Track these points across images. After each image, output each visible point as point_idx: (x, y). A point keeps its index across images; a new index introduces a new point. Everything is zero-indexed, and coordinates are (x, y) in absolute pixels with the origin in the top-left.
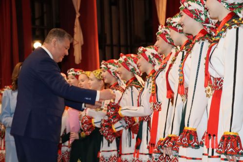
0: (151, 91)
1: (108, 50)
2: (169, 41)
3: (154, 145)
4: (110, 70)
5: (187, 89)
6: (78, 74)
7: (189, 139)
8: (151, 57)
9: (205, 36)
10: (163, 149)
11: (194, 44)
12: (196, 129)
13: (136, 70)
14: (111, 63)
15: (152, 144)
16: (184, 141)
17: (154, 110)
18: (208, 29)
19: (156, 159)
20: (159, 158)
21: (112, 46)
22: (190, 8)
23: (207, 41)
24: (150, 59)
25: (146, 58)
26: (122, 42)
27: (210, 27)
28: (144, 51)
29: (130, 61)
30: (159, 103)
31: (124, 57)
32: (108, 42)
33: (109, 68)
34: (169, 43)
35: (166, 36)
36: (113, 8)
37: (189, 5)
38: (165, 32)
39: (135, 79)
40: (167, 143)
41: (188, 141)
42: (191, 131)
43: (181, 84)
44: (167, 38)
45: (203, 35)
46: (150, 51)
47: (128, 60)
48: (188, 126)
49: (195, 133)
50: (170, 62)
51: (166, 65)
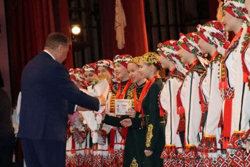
0: (220, 75)
1: (154, 31)
2: (236, 15)
3: (228, 138)
4: (165, 53)
6: (124, 60)
8: (211, 38)
10: (245, 143)
13: (198, 50)
14: (166, 45)
15: (225, 138)
17: (226, 97)
19: (232, 155)
20: (236, 154)
21: (159, 26)
24: (210, 41)
25: (207, 40)
28: (203, 31)
29: (190, 42)
30: (232, 88)
31: (183, 37)
33: (163, 52)
34: (237, 17)
35: (233, 10)
38: (231, 4)
39: (198, 62)
44: (235, 11)
46: (209, 29)
47: (188, 40)
50: (242, 40)
51: (238, 44)
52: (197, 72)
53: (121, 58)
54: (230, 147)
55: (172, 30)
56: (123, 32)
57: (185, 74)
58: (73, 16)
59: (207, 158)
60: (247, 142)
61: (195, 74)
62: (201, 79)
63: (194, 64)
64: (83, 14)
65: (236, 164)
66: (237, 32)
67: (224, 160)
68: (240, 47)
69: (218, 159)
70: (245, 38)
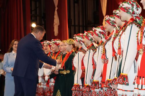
0: (102, 52)
1: (72, 28)
2: (111, 24)
3: (104, 82)
4: (77, 39)
5: (123, 51)
7: (124, 80)
8: (99, 34)
10: (112, 85)
12: (127, 74)
13: (93, 39)
14: (78, 36)
15: (103, 82)
17: (104, 63)
18: (134, 17)
19: (105, 91)
20: (107, 90)
21: (75, 26)
22: (123, 7)
24: (99, 35)
25: (97, 35)
26: (81, 24)
28: (95, 31)
29: (89, 35)
30: (107, 59)
31: (86, 33)
32: (73, 24)
33: (76, 39)
34: (112, 25)
35: (110, 22)
36: (76, 4)
37: (123, 5)
38: (109, 19)
39: (93, 45)
40: (114, 82)
41: (123, 81)
42: (124, 75)
45: (132, 21)
46: (98, 30)
49: (127, 76)
50: (113, 36)
51: (111, 38)
52: (92, 49)
53: (54, 41)
54: (105, 87)
55: (81, 28)
56: (58, 28)
57: (86, 50)
58: (33, 18)
59: (94, 91)
60: (113, 85)
61: (91, 50)
62: (94, 53)
63: (90, 46)
65: (107, 95)
66: (111, 32)
67: (102, 93)
68: (112, 39)
69: (99, 92)
70: (114, 35)
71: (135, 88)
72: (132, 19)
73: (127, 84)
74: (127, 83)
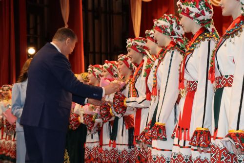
1: (91, 57)
4: (95, 73)
5: (159, 91)
9: (175, 46)
11: (166, 53)
12: (165, 124)
14: (96, 68)
16: (154, 134)
21: (94, 53)
22: (158, 25)
23: (177, 50)
26: (103, 50)
27: (176, 38)
28: (126, 59)
31: (110, 64)
32: (91, 50)
35: (138, 47)
36: (96, 21)
37: (158, 23)
38: (136, 44)
40: (142, 139)
42: (160, 126)
43: (155, 86)
45: (173, 46)
47: (113, 67)
48: (158, 121)
50: (144, 68)
58: (31, 41)
64: (39, 40)
68: (143, 73)
69: (122, 152)
70: (146, 67)
71: (174, 145)
72: (172, 43)
73: (163, 138)
74: (164, 136)
